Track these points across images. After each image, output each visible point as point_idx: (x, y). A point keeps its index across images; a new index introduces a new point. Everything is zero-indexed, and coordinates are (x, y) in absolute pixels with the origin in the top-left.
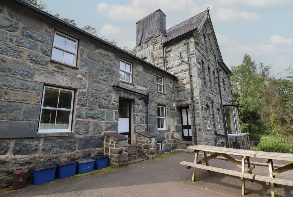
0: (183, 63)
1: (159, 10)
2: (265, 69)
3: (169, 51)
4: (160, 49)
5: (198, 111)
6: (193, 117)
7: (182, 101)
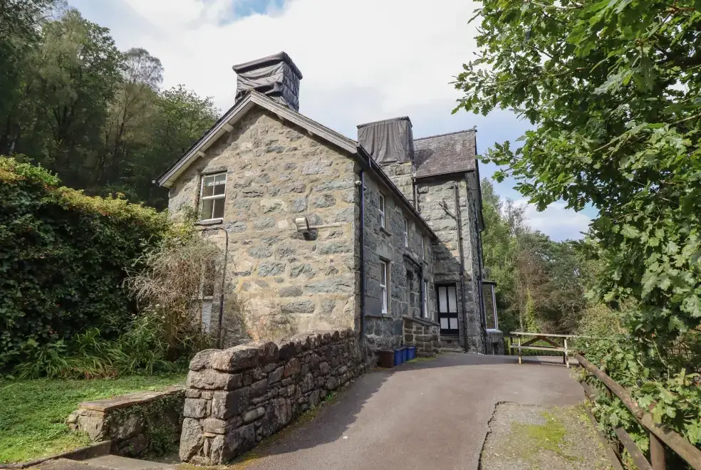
0: (448, 216)
1: (407, 119)
2: (515, 212)
3: (423, 193)
4: (407, 184)
5: (470, 292)
6: (462, 301)
7: (444, 274)
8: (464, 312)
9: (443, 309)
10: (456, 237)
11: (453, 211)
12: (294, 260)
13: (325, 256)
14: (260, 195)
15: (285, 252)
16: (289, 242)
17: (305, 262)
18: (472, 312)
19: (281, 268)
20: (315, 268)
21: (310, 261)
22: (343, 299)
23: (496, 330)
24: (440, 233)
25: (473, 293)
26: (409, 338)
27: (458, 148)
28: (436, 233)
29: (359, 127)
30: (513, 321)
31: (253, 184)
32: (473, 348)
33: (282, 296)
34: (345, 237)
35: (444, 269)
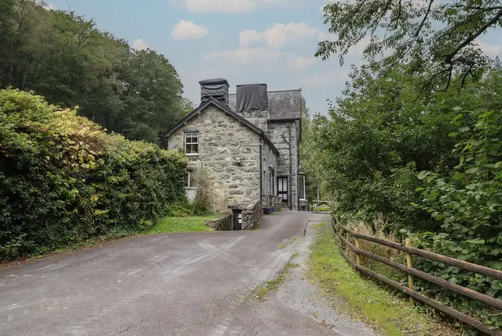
0: (285, 142)
1: (265, 85)
3: (273, 128)
6: (290, 185)
7: (282, 172)
8: (291, 191)
9: (280, 189)
10: (289, 154)
11: (287, 139)
12: (234, 174)
13: (247, 173)
14: (217, 145)
15: (229, 170)
16: (231, 167)
17: (239, 175)
18: (295, 191)
19: (229, 177)
20: (243, 177)
21: (241, 175)
22: (255, 189)
23: (304, 200)
24: (281, 151)
25: (295, 182)
26: (271, 204)
27: (292, 102)
28: (278, 151)
29: (237, 86)
30: (313, 193)
31: (213, 140)
32: (294, 208)
33: (229, 188)
34: (255, 166)
35: (282, 169)
